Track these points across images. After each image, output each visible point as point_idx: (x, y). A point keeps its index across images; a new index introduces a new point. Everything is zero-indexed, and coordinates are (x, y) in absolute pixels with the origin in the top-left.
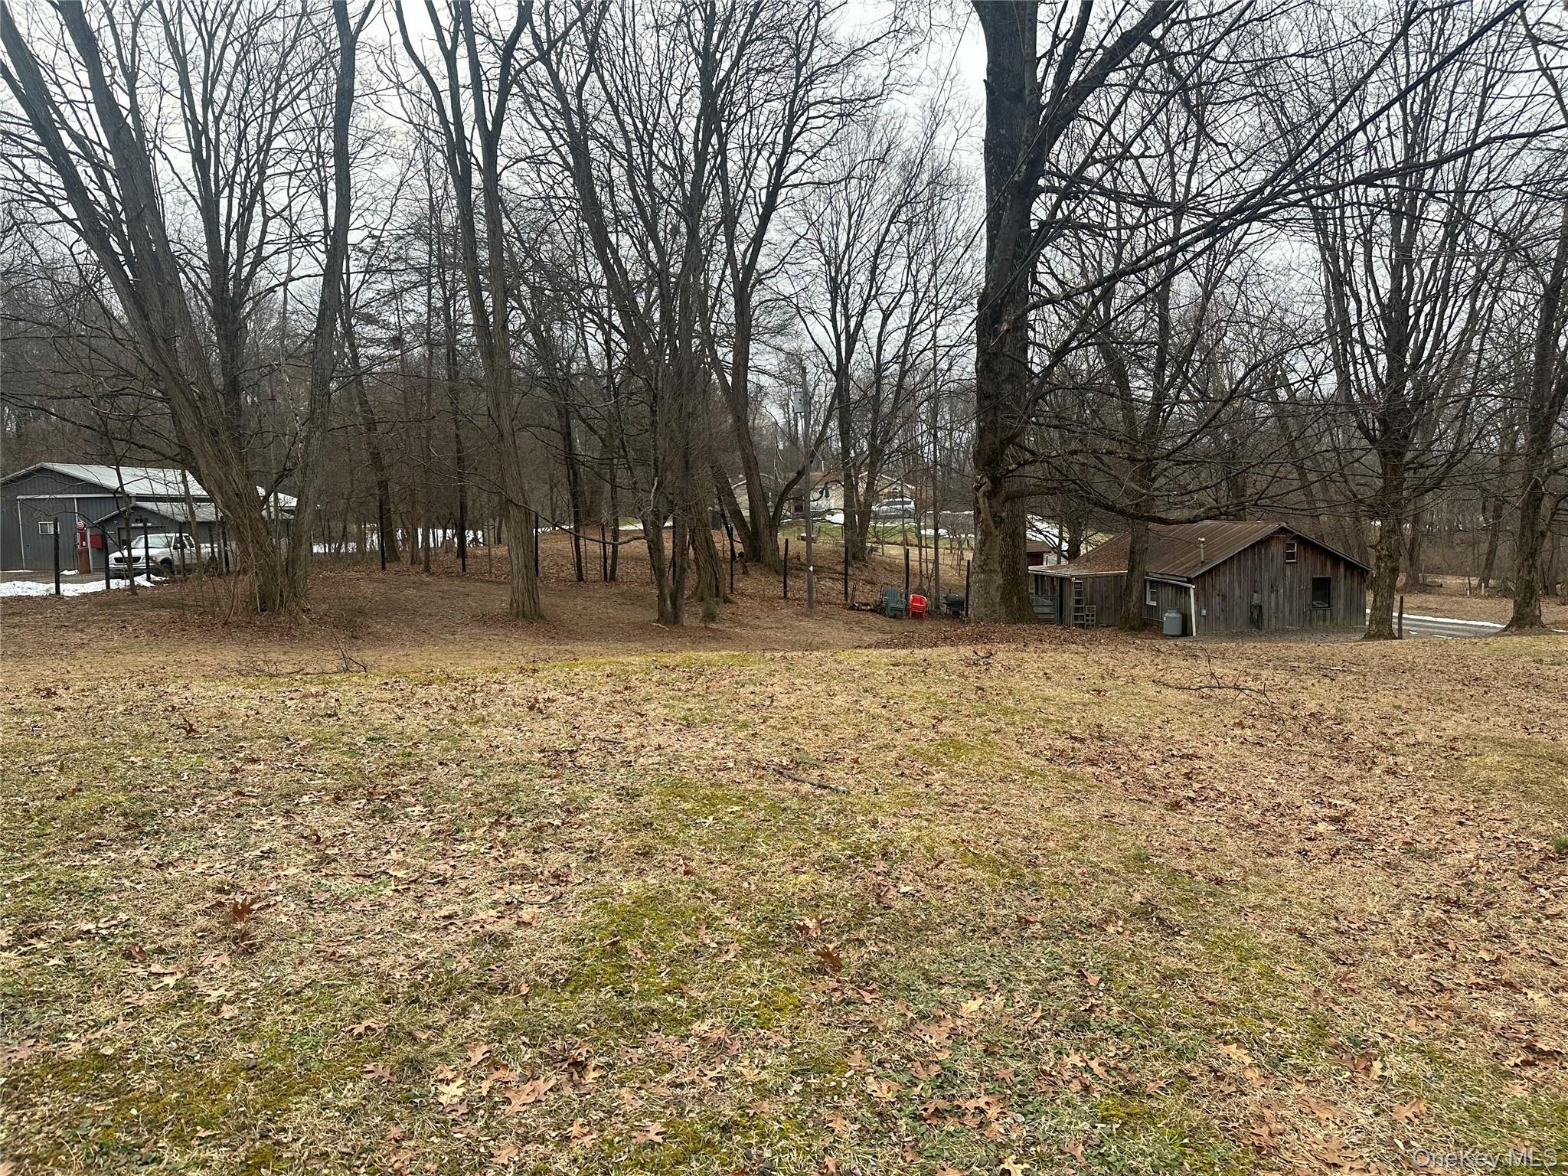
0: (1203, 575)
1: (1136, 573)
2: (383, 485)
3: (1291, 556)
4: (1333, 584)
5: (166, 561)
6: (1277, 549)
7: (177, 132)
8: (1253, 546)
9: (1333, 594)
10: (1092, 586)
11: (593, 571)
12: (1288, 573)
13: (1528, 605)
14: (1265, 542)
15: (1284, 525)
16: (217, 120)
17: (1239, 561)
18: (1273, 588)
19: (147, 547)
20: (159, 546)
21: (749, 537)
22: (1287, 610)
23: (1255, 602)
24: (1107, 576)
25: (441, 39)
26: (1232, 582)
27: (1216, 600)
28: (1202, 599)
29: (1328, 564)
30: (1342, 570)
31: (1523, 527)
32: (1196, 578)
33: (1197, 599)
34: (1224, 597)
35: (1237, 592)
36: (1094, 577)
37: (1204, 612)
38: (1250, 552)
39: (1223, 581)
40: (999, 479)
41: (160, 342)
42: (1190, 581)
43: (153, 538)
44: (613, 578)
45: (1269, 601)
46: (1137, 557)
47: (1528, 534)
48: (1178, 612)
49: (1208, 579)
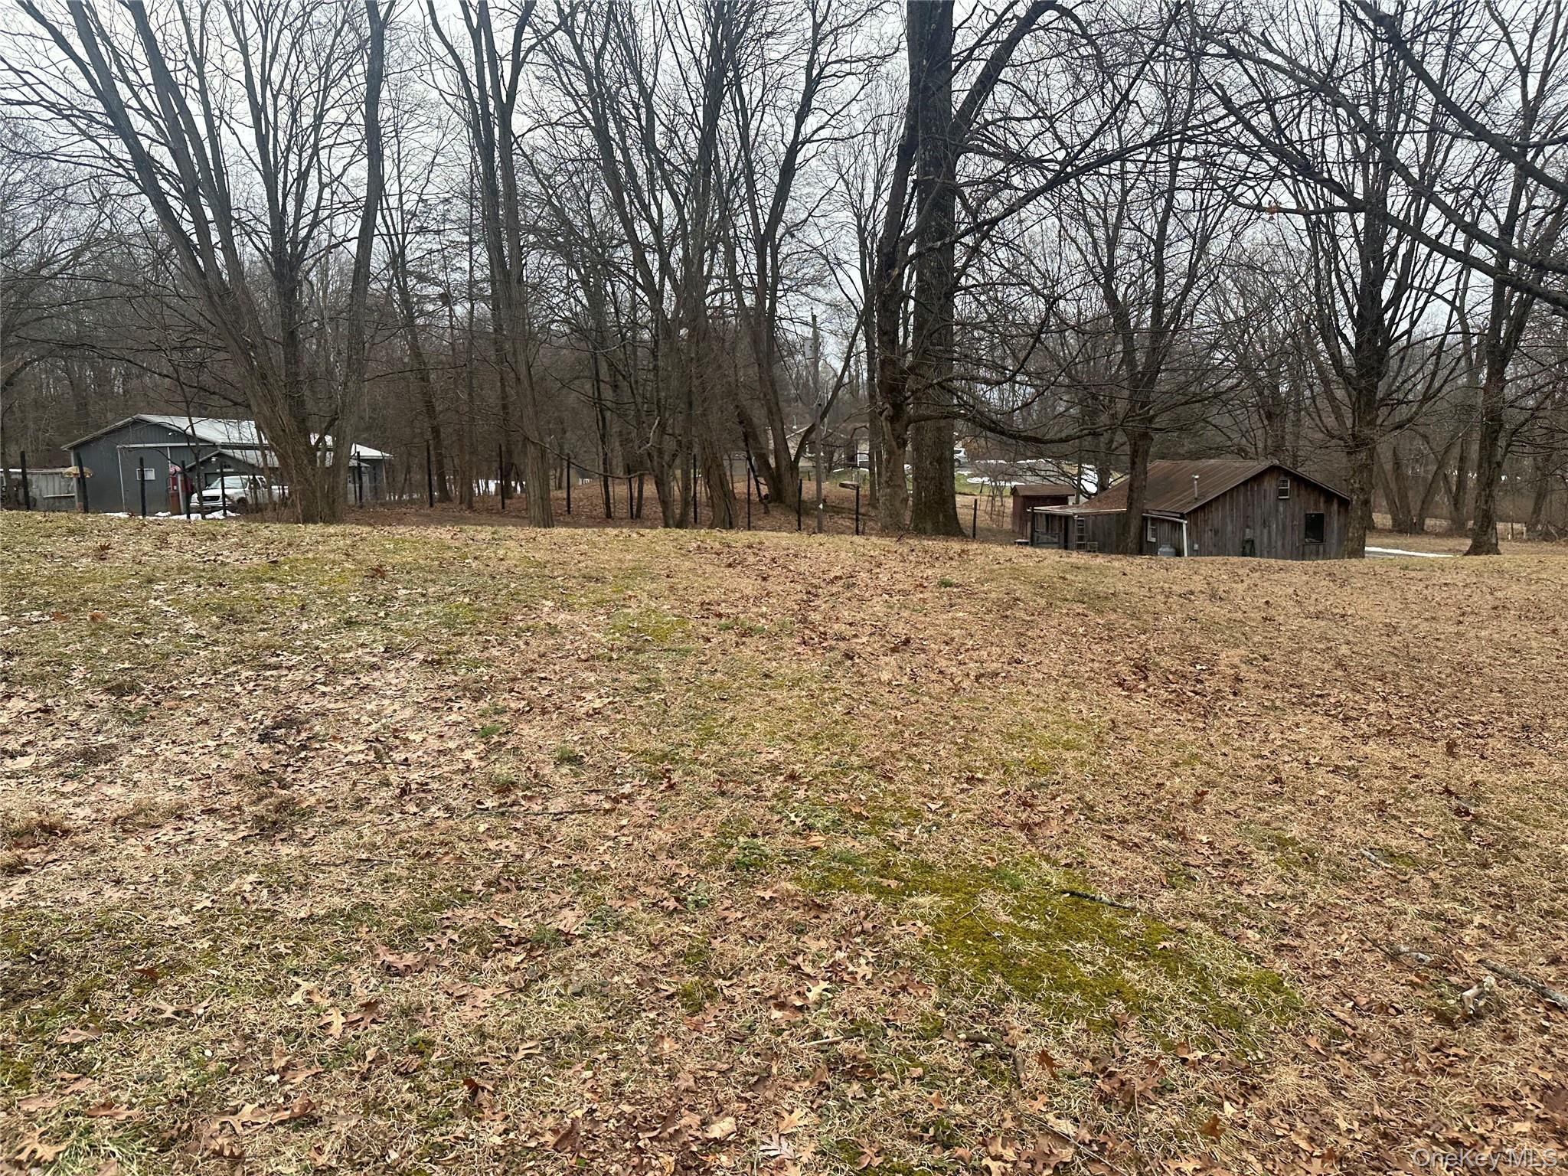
0: (1195, 511)
1: (1134, 511)
2: (436, 431)
3: (1284, 492)
4: (1326, 519)
5: (242, 500)
6: (1270, 485)
7: (242, 109)
8: (1245, 483)
9: (1327, 530)
10: (1094, 523)
11: (621, 510)
12: (1281, 509)
13: (1485, 533)
14: (1258, 478)
15: (1276, 462)
16: (275, 97)
17: (1232, 497)
18: (1265, 523)
19: (223, 488)
20: (234, 486)
21: (773, 478)
22: (1279, 544)
23: (1247, 537)
24: (1109, 514)
25: (468, 18)
26: (1224, 518)
27: (1208, 535)
28: (1194, 534)
29: (1322, 500)
30: (1335, 506)
31: (1481, 459)
32: (1189, 513)
33: (1189, 534)
34: (1216, 533)
35: (1229, 528)
36: (1096, 515)
37: (1196, 546)
38: (1242, 488)
39: (1216, 517)
40: (900, 405)
41: (216, 298)
42: (1182, 516)
43: (228, 480)
44: (638, 516)
45: (1261, 536)
46: (1135, 495)
47: (1485, 465)
48: (1172, 546)
49: (1201, 515)
